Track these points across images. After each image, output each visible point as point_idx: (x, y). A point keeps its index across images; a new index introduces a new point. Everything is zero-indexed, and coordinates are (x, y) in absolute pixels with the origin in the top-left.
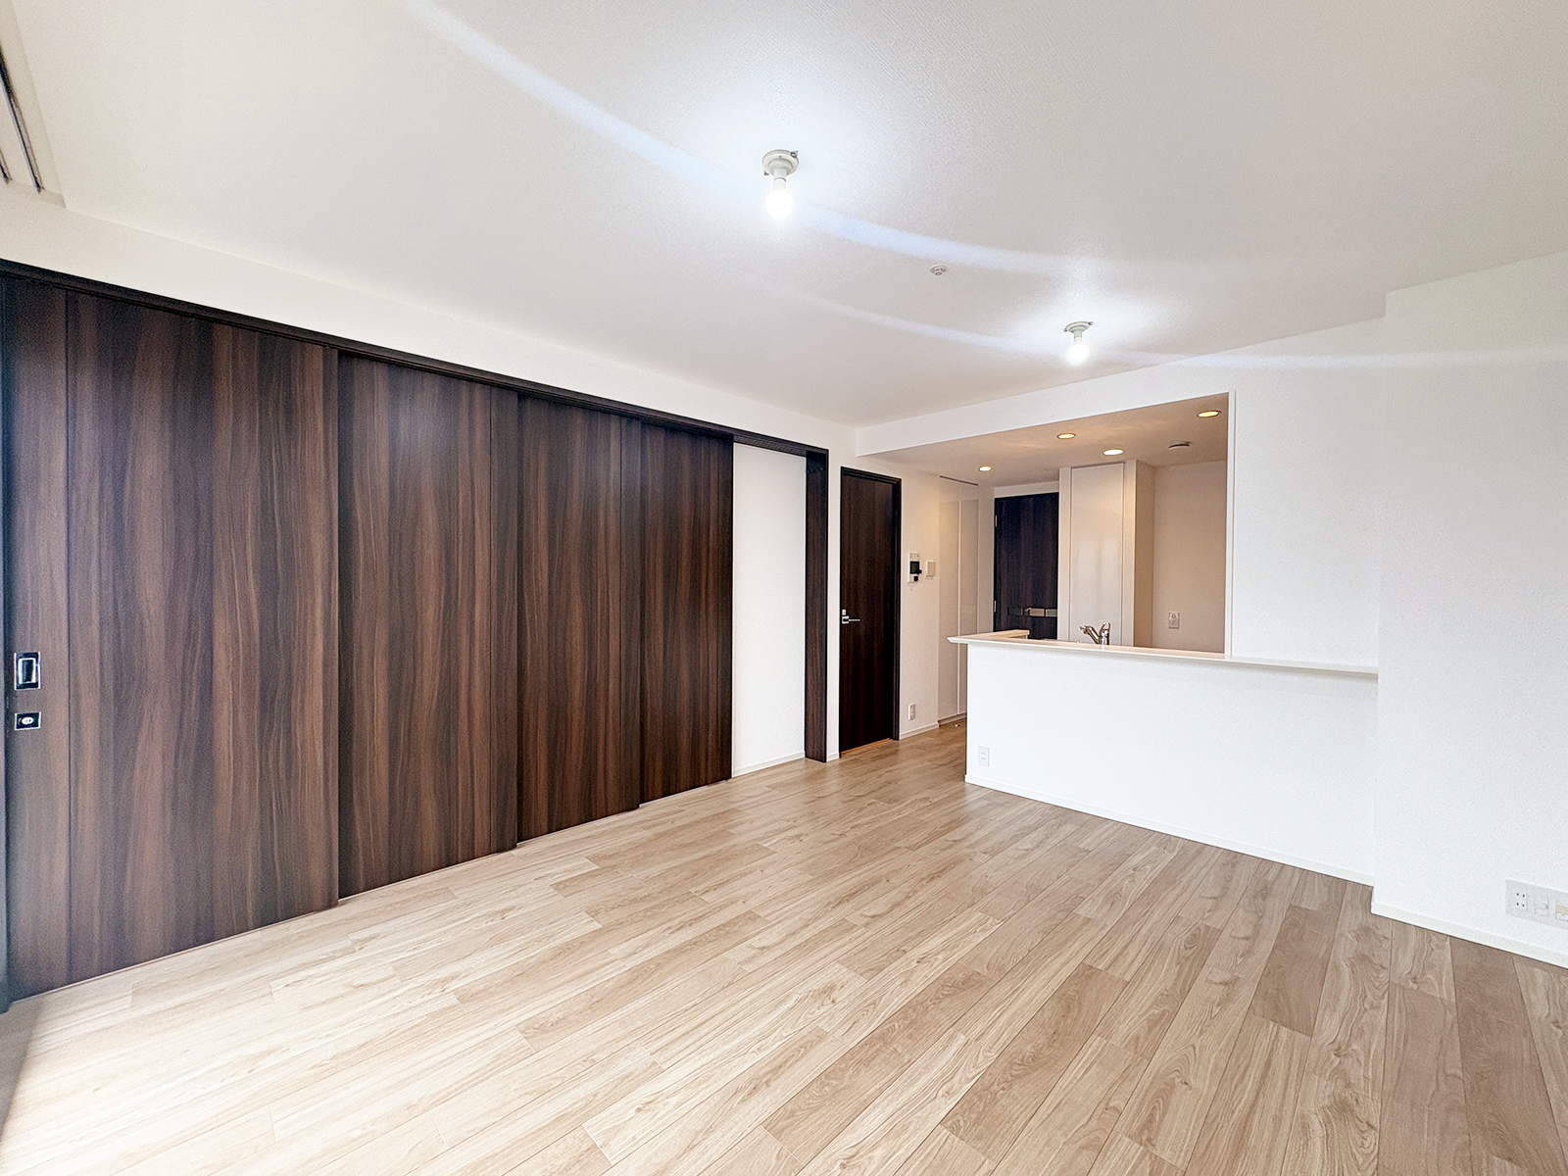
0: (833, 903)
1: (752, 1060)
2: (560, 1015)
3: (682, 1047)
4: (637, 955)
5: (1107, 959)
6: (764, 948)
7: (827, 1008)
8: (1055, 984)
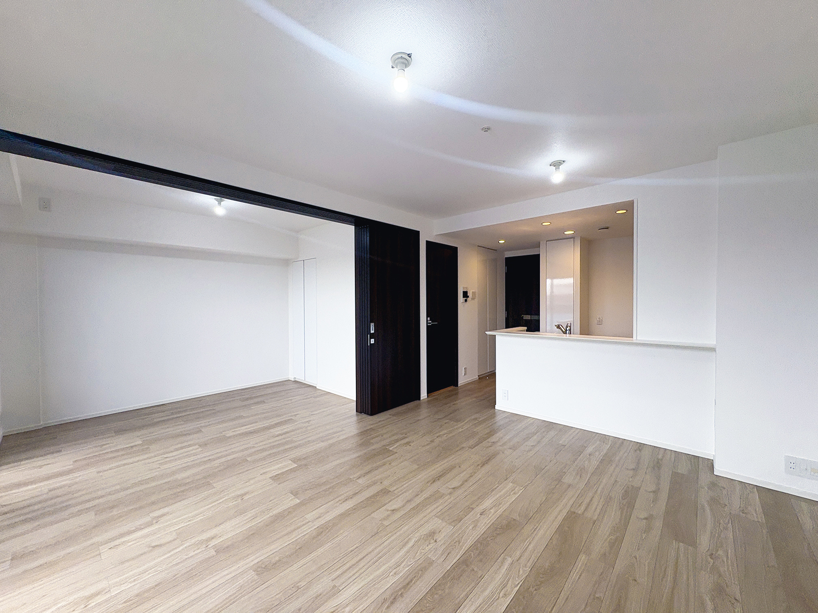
0: (430, 481)
1: (392, 580)
2: (277, 558)
3: (351, 574)
4: (322, 518)
5: (583, 508)
6: (394, 510)
7: (432, 545)
8: (556, 524)
